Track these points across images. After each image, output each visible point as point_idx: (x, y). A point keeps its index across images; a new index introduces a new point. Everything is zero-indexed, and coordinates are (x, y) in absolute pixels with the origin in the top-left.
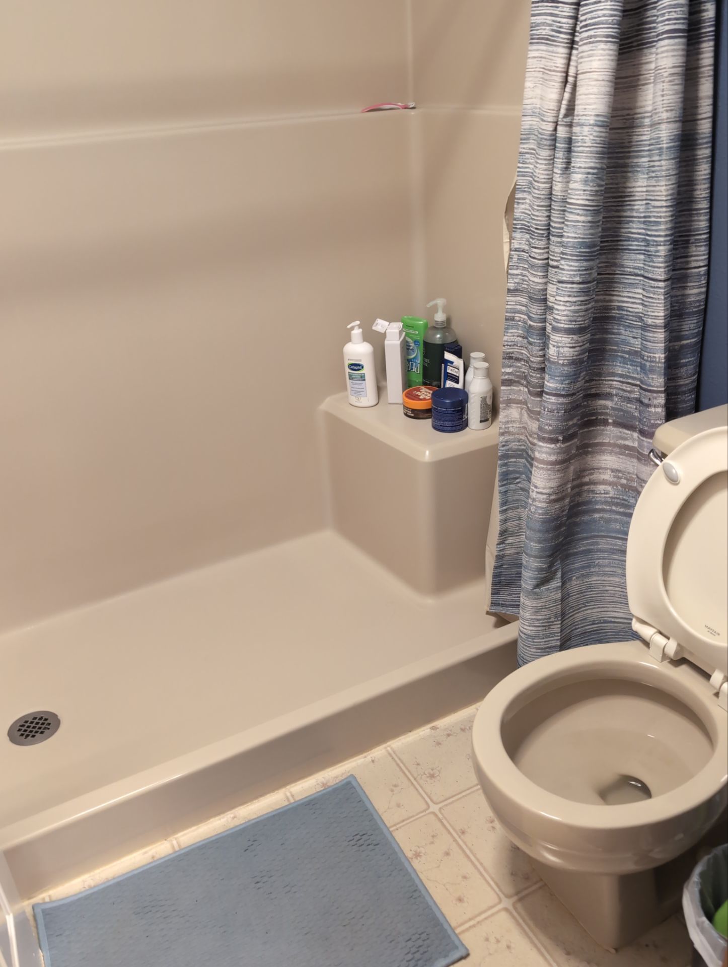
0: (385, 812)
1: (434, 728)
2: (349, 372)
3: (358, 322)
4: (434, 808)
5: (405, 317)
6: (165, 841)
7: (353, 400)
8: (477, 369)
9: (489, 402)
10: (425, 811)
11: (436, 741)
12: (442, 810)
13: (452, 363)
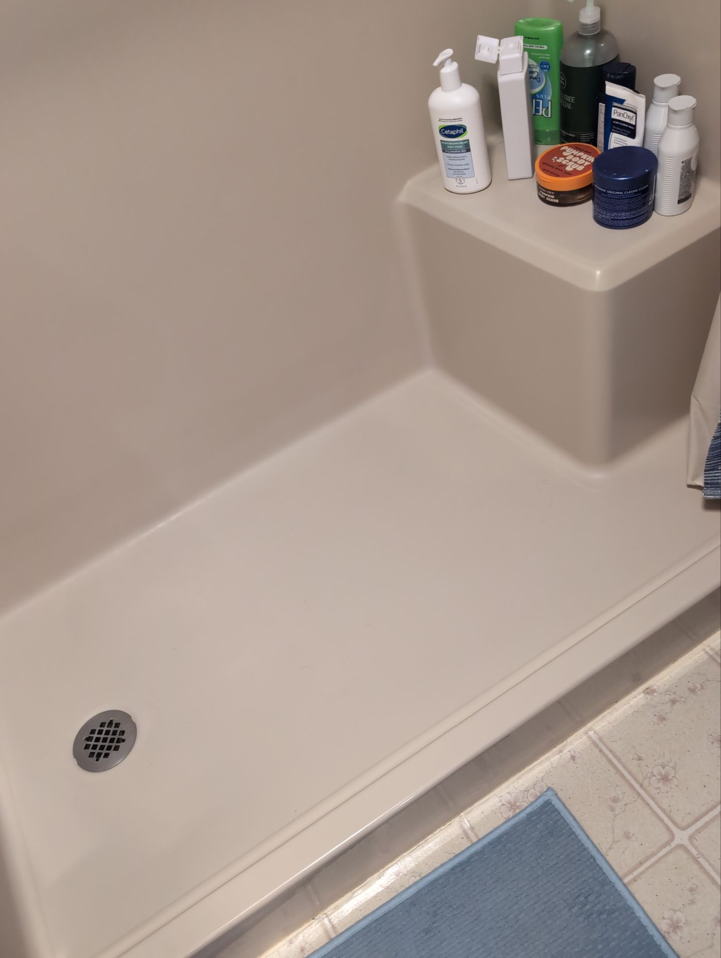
0: (610, 848)
1: (649, 691)
2: (441, 141)
3: (449, 52)
4: (681, 837)
5: (521, 21)
6: (312, 921)
7: (452, 184)
8: (675, 112)
9: (693, 167)
10: (668, 843)
11: (657, 714)
12: (694, 841)
13: (621, 101)
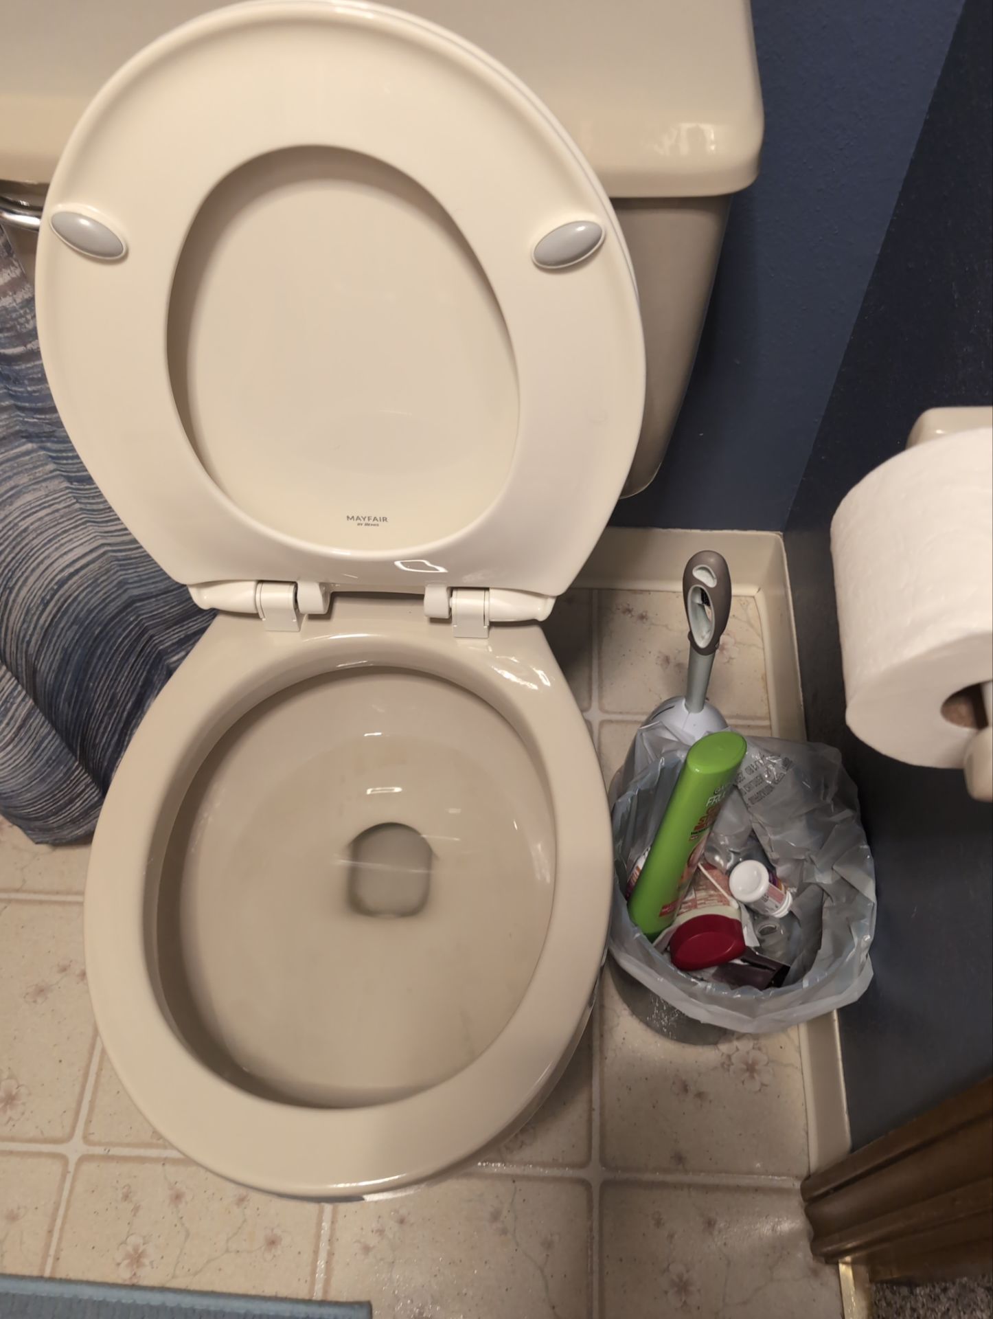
4: (75, 1149)
10: (65, 1171)
12: (92, 1137)
